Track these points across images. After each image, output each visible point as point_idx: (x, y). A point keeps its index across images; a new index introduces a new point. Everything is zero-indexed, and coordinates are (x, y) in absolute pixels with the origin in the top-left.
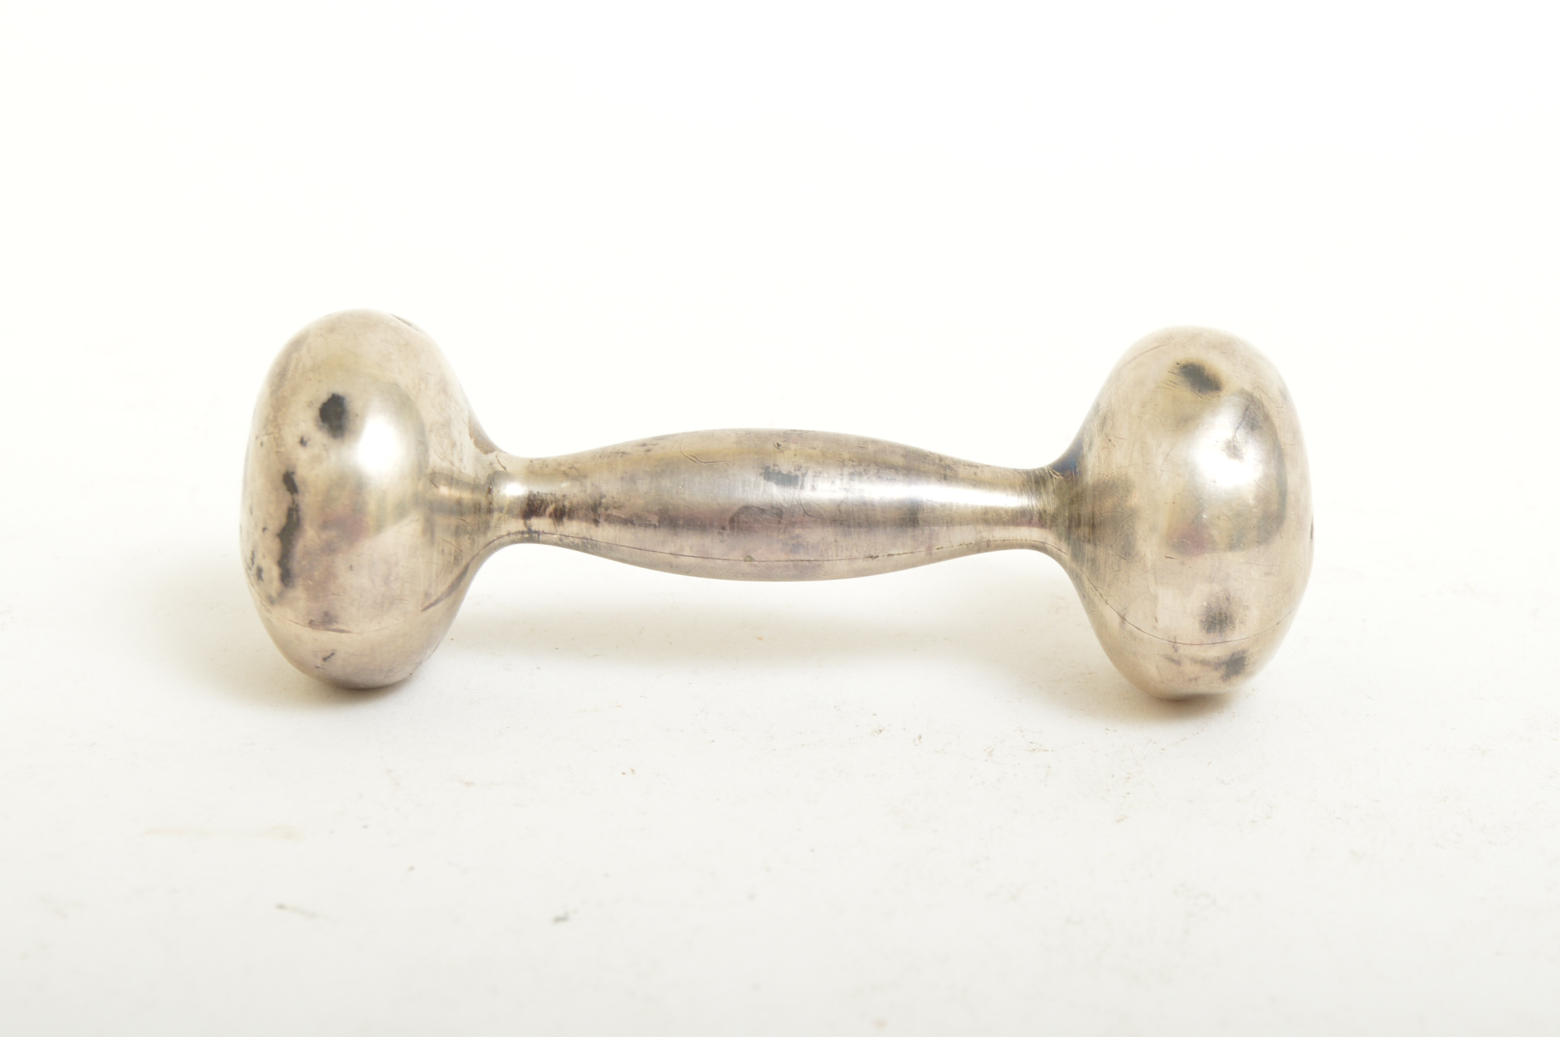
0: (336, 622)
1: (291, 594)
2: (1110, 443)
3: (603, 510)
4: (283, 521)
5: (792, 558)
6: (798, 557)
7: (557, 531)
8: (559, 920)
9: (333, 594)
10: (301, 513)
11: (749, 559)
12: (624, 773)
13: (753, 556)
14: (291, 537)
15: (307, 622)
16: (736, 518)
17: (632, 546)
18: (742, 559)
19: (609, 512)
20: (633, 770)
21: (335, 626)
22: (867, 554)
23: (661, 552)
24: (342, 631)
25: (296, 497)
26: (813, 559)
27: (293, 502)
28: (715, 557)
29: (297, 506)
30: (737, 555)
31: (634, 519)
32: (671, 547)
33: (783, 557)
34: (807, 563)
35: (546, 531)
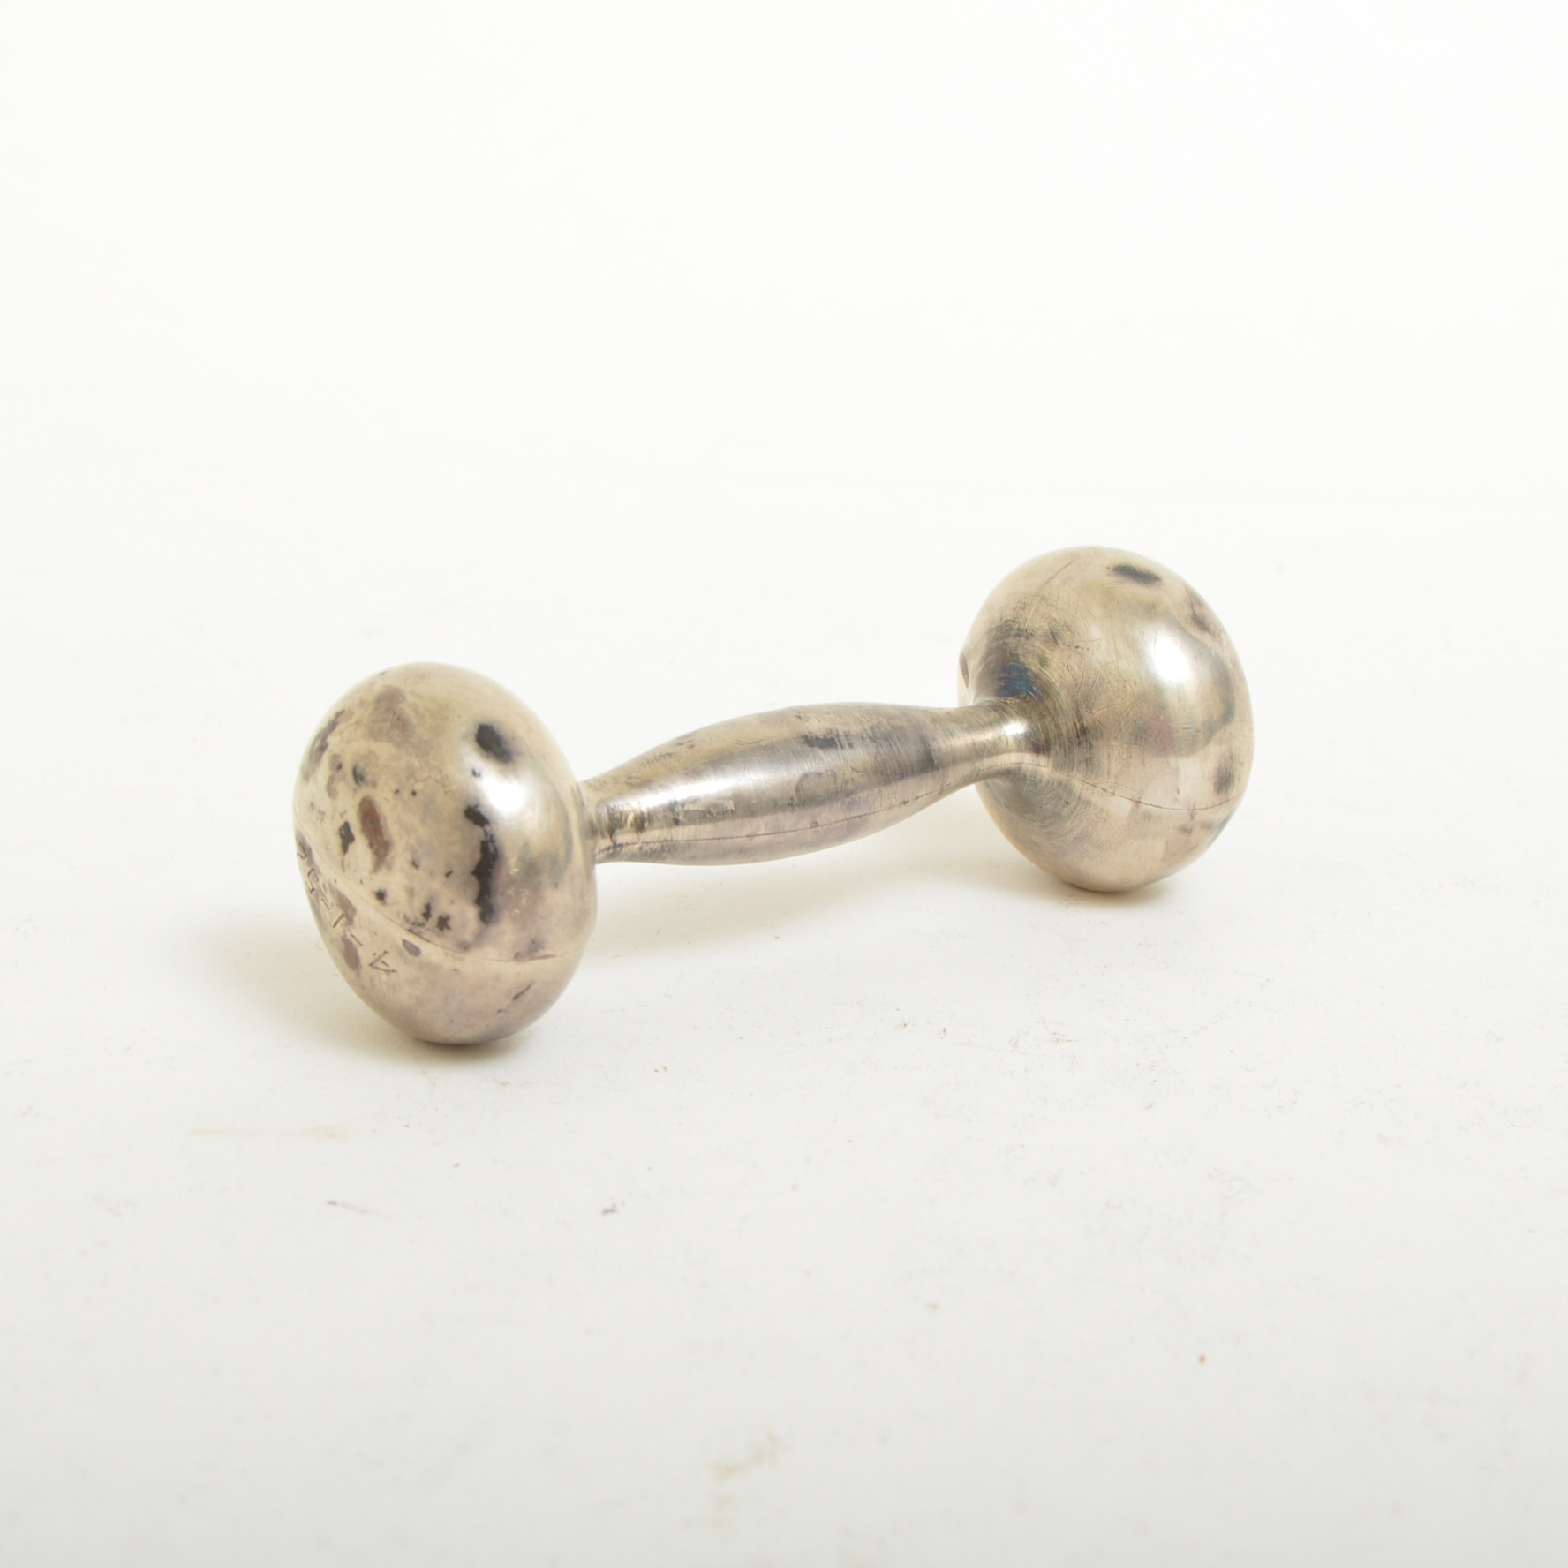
0: (543, 948)
1: (494, 930)
2: (1079, 649)
3: (680, 808)
4: (478, 856)
5: (848, 816)
6: (853, 814)
7: (639, 839)
8: (606, 1212)
9: (541, 918)
10: (497, 843)
11: (815, 824)
12: (656, 1071)
13: (818, 821)
14: (490, 870)
15: (512, 955)
16: (800, 788)
17: (711, 837)
18: (809, 826)
19: (686, 808)
20: (665, 1068)
21: (542, 953)
22: (902, 801)
23: (738, 837)
24: (546, 957)
25: (487, 828)
26: (863, 814)
27: (486, 834)
28: (786, 830)
29: (492, 836)
30: (806, 823)
31: (711, 809)
32: (748, 829)
33: (841, 816)
34: (858, 819)
35: (629, 842)
